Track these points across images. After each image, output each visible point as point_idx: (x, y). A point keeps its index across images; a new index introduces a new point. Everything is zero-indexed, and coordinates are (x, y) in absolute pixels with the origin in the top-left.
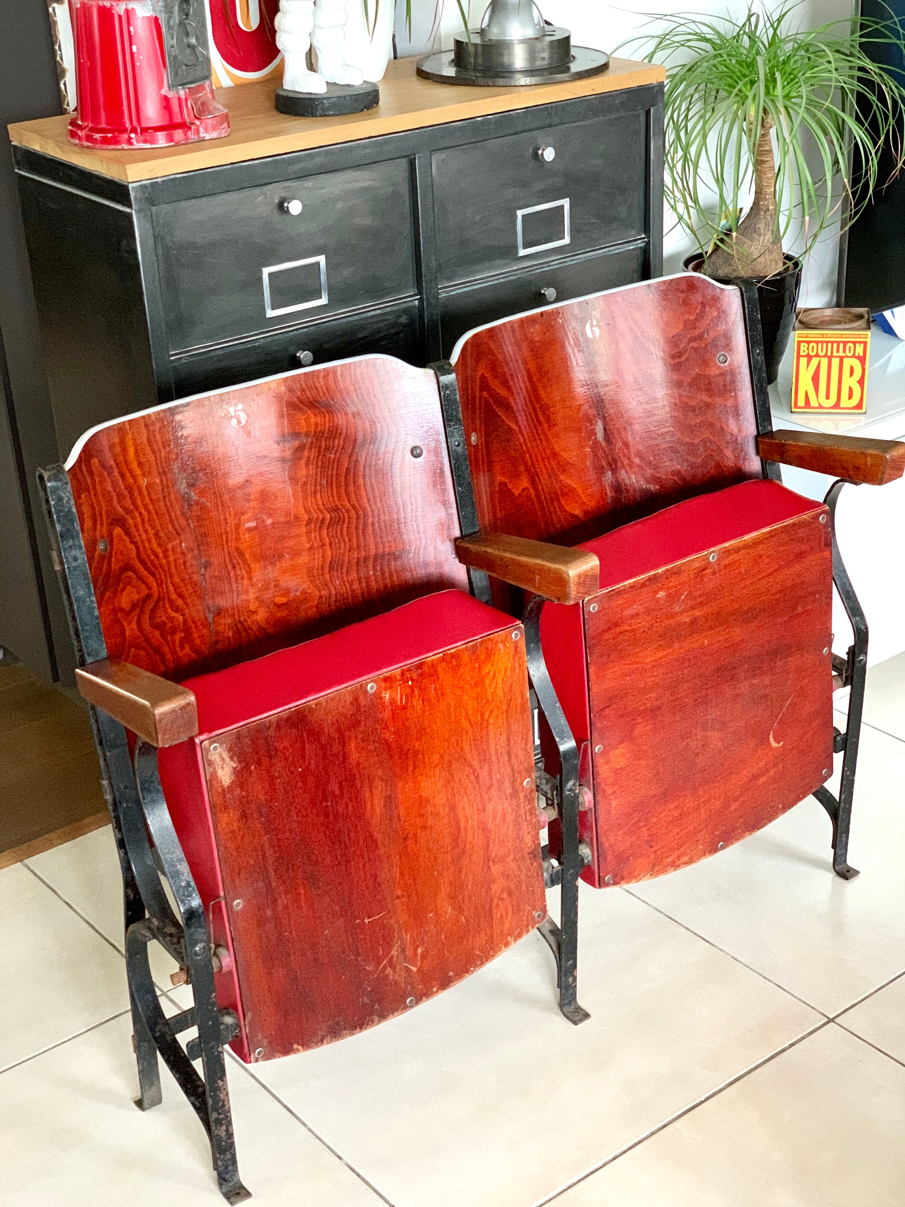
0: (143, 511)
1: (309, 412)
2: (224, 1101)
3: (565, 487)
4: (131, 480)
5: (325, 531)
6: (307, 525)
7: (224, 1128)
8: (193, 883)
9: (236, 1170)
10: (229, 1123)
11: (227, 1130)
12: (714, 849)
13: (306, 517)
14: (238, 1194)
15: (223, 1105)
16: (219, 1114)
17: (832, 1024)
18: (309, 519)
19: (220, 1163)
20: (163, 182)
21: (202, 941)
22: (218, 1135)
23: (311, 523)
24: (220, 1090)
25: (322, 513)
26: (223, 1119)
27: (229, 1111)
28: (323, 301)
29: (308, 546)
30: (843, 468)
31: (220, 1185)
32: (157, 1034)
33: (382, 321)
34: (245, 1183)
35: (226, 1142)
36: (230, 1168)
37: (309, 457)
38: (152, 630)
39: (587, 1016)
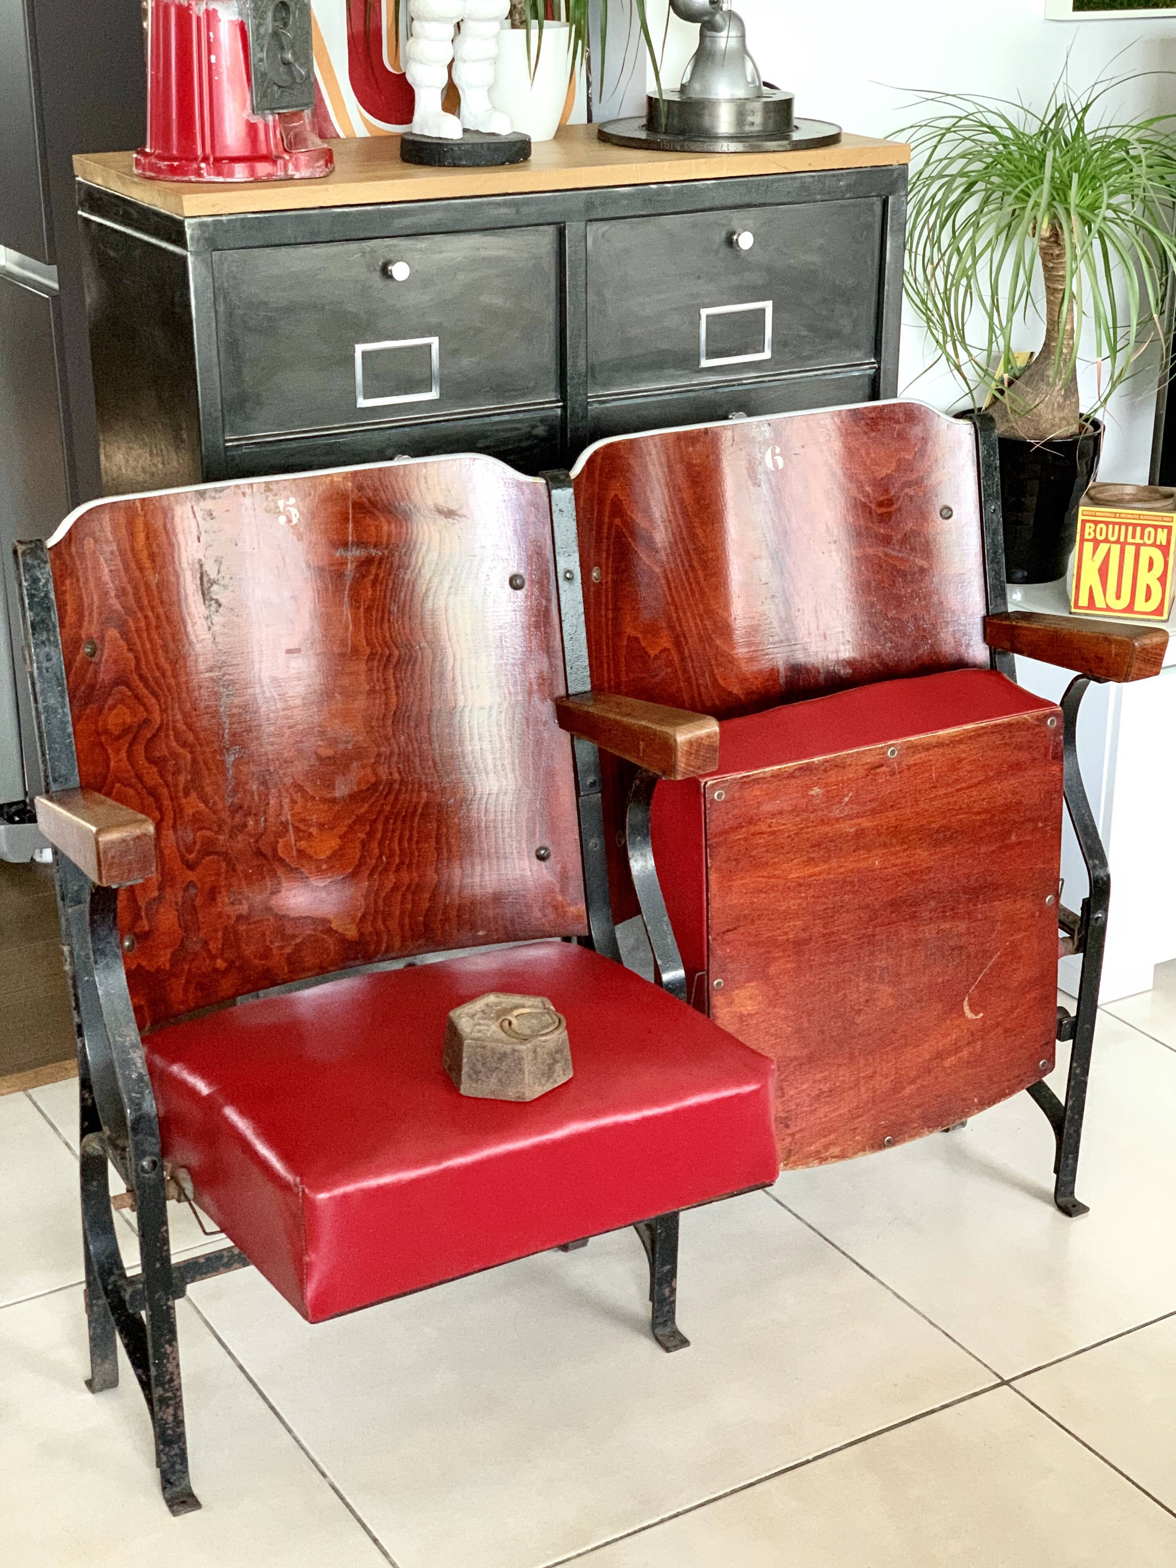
0: (150, 614)
1: (382, 519)
2: (172, 1374)
3: (722, 656)
4: (137, 574)
5: (391, 671)
6: (368, 660)
7: (171, 1410)
8: (147, 1078)
9: (185, 1471)
10: (179, 1406)
11: (175, 1416)
12: (879, 1145)
13: (368, 651)
14: (184, 1502)
15: (171, 1380)
16: (166, 1391)
17: (1006, 1387)
18: (371, 654)
19: (164, 1459)
20: (229, 221)
21: (151, 1154)
22: (162, 1419)
23: (373, 659)
24: (168, 1359)
25: (389, 648)
26: (171, 1399)
27: (179, 1389)
28: (434, 395)
29: (367, 688)
30: (1083, 659)
31: (164, 1489)
32: (110, 1287)
33: (512, 430)
34: (196, 1491)
35: (174, 1431)
36: (178, 1467)
37: (377, 575)
38: (147, 765)
39: (685, 1342)
